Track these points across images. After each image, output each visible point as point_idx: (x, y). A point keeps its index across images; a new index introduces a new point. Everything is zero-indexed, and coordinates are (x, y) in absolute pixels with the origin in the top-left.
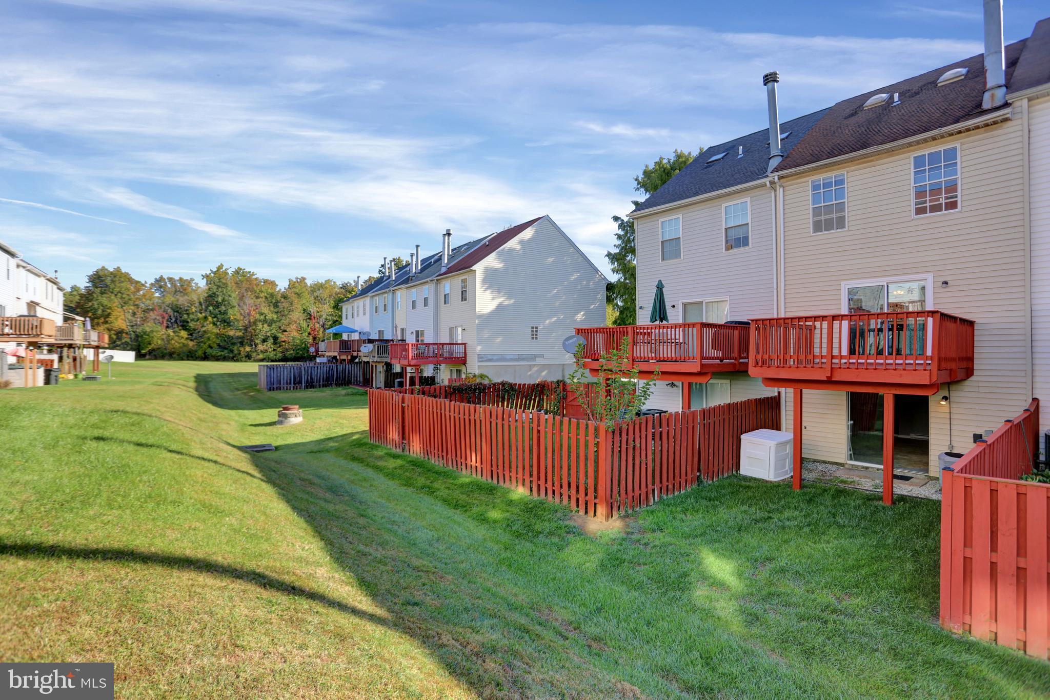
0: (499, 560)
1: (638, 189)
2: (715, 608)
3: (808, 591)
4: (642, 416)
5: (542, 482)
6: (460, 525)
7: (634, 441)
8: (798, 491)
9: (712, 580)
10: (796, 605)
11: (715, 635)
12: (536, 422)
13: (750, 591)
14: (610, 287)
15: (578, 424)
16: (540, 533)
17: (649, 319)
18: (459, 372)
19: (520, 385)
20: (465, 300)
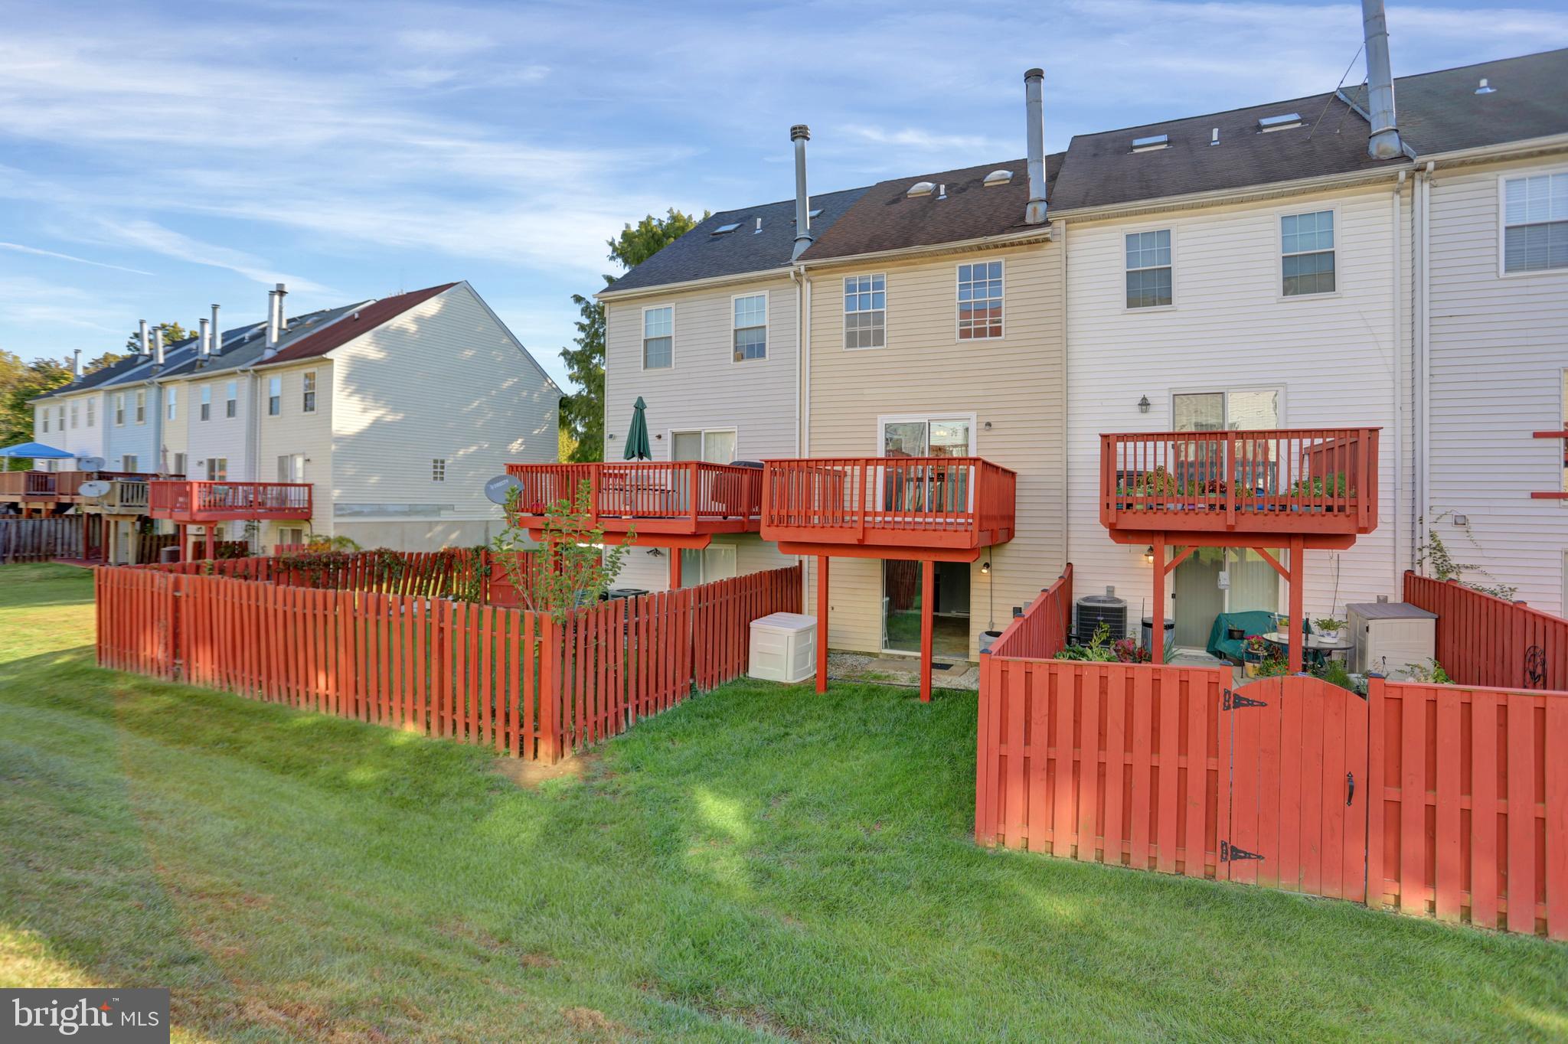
0: (368, 852)
1: (612, 258)
2: (713, 871)
3: (832, 827)
4: (610, 600)
5: (447, 712)
6: (291, 800)
7: (596, 637)
8: (823, 694)
9: (709, 832)
10: (818, 848)
11: (714, 908)
12: (436, 616)
13: (760, 838)
14: (565, 403)
15: (508, 616)
16: (443, 795)
17: (623, 455)
18: (297, 534)
19: (411, 555)
20: (312, 409)
